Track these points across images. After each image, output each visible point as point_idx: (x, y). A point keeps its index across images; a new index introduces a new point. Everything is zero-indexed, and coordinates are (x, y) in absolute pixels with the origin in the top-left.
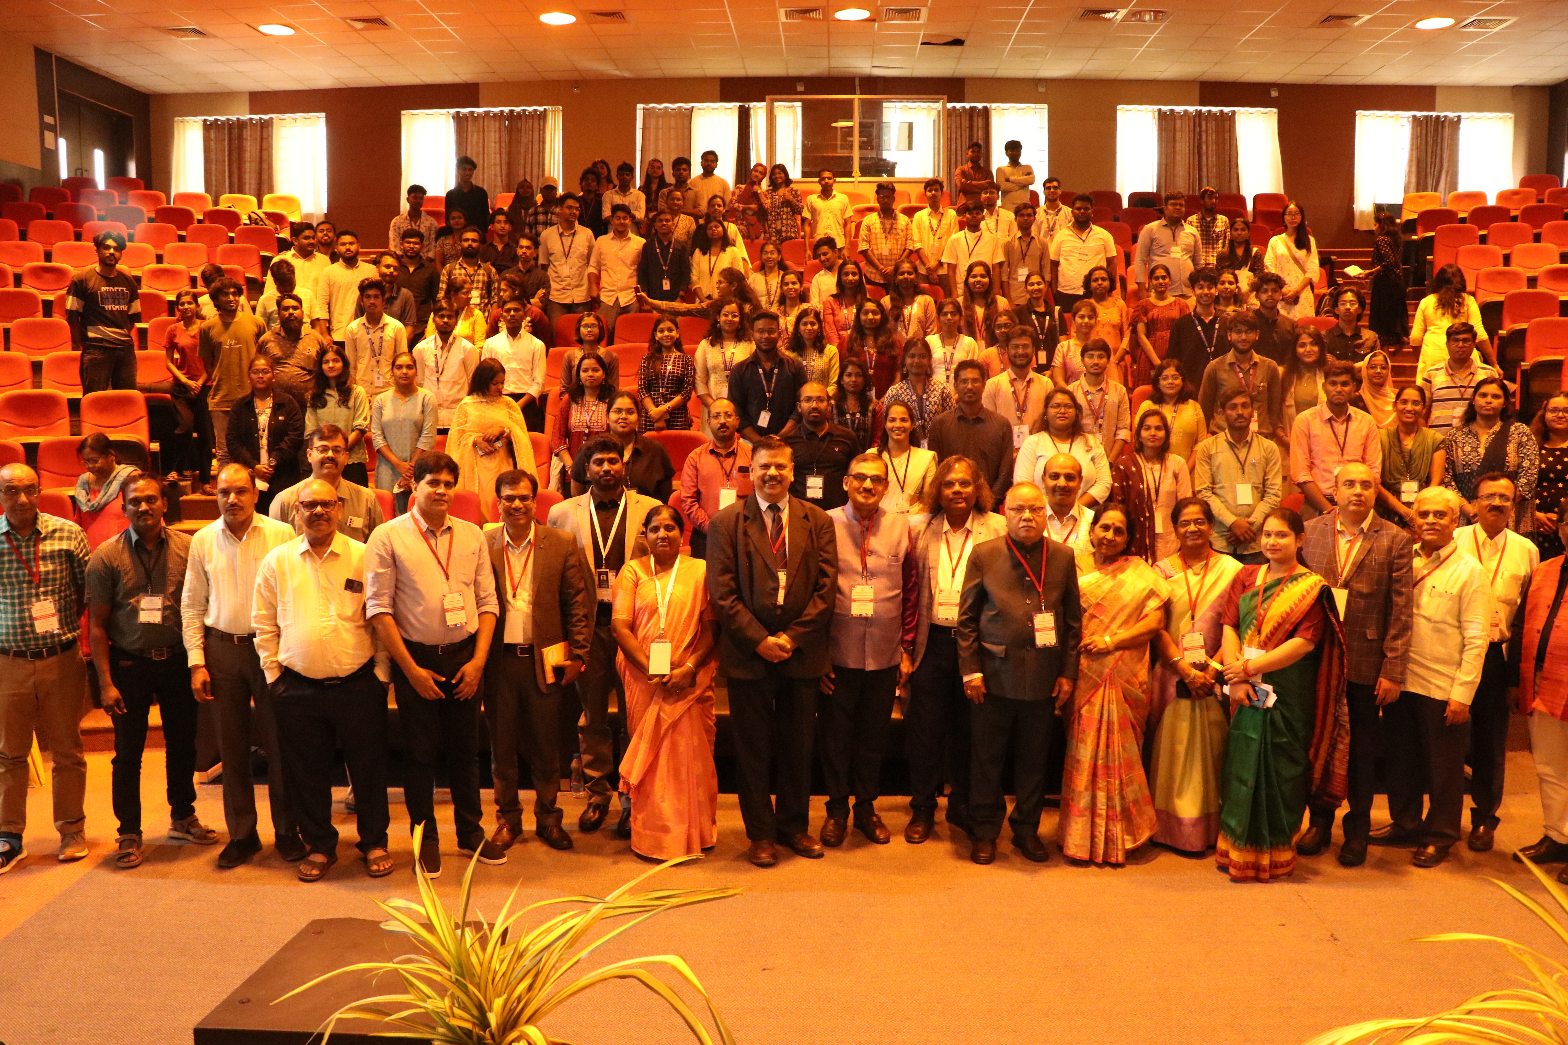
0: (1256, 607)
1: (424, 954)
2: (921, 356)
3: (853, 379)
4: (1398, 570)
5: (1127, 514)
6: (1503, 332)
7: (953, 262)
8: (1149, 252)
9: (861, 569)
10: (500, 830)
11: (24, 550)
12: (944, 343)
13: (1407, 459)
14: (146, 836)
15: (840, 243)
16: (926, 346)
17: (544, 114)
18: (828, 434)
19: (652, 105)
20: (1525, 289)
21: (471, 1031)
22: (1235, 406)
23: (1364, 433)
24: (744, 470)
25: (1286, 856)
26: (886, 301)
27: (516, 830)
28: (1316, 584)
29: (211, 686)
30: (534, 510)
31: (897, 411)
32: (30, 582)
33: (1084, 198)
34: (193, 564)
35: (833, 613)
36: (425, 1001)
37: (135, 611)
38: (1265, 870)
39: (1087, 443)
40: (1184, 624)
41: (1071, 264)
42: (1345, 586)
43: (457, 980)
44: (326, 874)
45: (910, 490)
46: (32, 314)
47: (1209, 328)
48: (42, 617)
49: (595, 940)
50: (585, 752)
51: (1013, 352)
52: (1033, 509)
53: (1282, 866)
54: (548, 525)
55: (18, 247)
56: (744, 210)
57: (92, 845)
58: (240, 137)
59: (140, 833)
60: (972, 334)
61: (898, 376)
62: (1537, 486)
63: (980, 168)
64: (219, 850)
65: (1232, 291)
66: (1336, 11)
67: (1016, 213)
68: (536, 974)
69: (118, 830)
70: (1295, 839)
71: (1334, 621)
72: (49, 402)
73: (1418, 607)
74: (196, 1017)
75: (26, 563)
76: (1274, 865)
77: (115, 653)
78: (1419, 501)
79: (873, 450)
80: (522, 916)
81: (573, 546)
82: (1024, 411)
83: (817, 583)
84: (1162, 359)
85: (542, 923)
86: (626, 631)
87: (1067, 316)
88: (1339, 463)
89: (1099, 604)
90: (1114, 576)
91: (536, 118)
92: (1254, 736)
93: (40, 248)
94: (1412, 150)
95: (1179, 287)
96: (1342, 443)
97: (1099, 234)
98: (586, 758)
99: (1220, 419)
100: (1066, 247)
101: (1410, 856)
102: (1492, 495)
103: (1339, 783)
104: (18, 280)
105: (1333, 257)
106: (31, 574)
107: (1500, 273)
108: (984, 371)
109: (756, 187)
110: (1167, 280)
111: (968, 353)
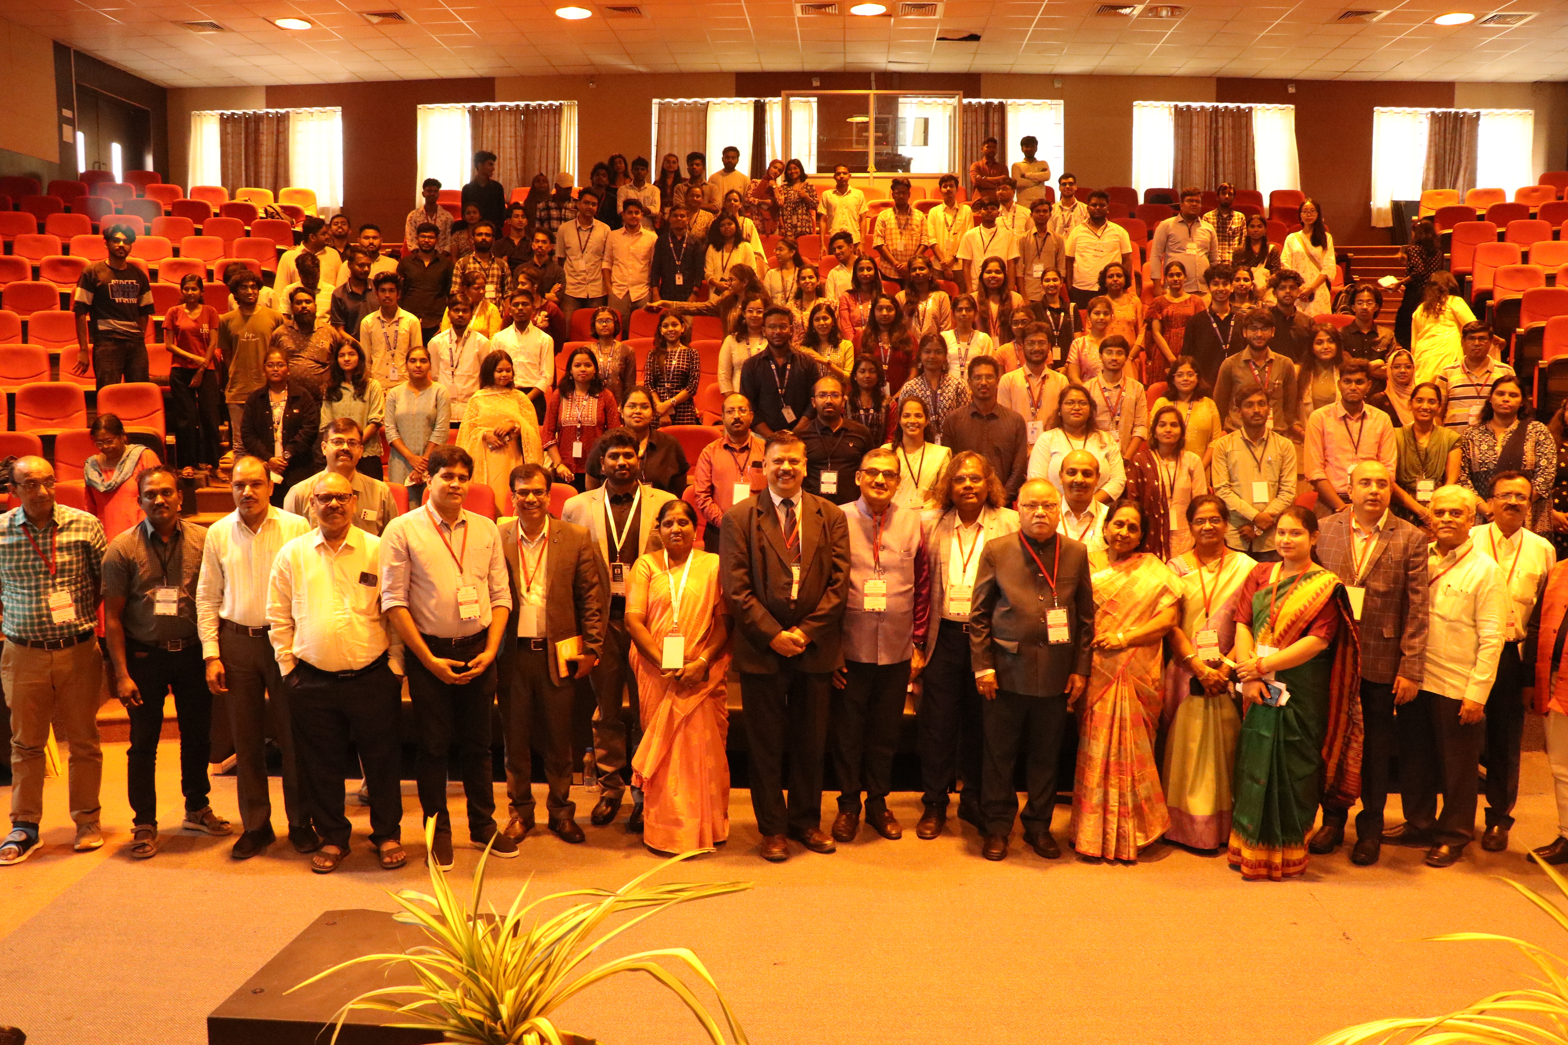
0: (1269, 605)
1: (437, 945)
2: (937, 352)
3: (867, 374)
4: (1414, 569)
5: (1141, 511)
6: (1520, 330)
7: (968, 258)
8: (1165, 248)
9: (873, 564)
10: (512, 823)
11: (40, 541)
12: (958, 339)
13: (1423, 458)
14: (160, 827)
15: (856, 238)
16: (942, 342)
17: (560, 108)
18: (842, 429)
19: (667, 100)
20: (1543, 287)
21: (482, 1023)
22: (1251, 404)
23: (1379, 431)
24: (757, 465)
25: (1298, 854)
26: (901, 296)
27: (529, 824)
28: (1330, 582)
29: (226, 678)
30: (548, 504)
31: (912, 407)
32: (46, 573)
33: (1101, 195)
34: (208, 557)
35: (845, 608)
36: (437, 992)
37: (151, 603)
38: (1276, 869)
39: (1101, 439)
40: (1196, 622)
41: (1086, 260)
42: (1362, 584)
43: (468, 972)
44: (338, 866)
45: (924, 486)
46: (50, 307)
47: (1224, 325)
48: (59, 608)
49: (605, 934)
50: (598, 747)
51: (1029, 348)
52: (1046, 505)
53: (1295, 865)
54: (563, 519)
55: (37, 240)
56: (759, 204)
57: (107, 835)
58: (257, 130)
59: (155, 824)
60: (986, 330)
61: (914, 371)
62: (1555, 485)
63: (994, 163)
64: (232, 842)
65: (1247, 288)
66: (1354, 7)
67: (1032, 209)
68: (547, 966)
69: (134, 821)
70: (1308, 837)
71: (1348, 619)
72: (66, 394)
73: (1433, 606)
74: (209, 1007)
75: (42, 554)
76: (1286, 863)
77: (131, 645)
78: (1436, 500)
79: (888, 446)
80: (533, 909)
81: (587, 542)
82: (1038, 407)
83: (830, 578)
84: (1176, 356)
85: (553, 916)
86: (639, 626)
87: (1082, 312)
88: (1353, 460)
89: (1112, 600)
90: (1128, 573)
91: (551, 112)
92: (1266, 733)
93: (58, 240)
94: (1430, 146)
95: (1195, 283)
96: (1356, 441)
97: (1115, 231)
98: (599, 752)
99: (1235, 416)
100: (1081, 243)
101: (1423, 855)
102: (1508, 494)
103: (1353, 781)
104: (36, 273)
105: (1350, 255)
106: (48, 565)
107: (1518, 271)
108: (999, 367)
109: (771, 182)
110: (1182, 277)
111: (982, 349)
